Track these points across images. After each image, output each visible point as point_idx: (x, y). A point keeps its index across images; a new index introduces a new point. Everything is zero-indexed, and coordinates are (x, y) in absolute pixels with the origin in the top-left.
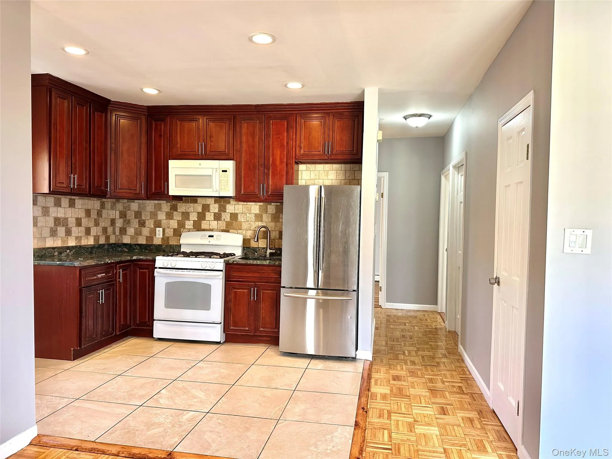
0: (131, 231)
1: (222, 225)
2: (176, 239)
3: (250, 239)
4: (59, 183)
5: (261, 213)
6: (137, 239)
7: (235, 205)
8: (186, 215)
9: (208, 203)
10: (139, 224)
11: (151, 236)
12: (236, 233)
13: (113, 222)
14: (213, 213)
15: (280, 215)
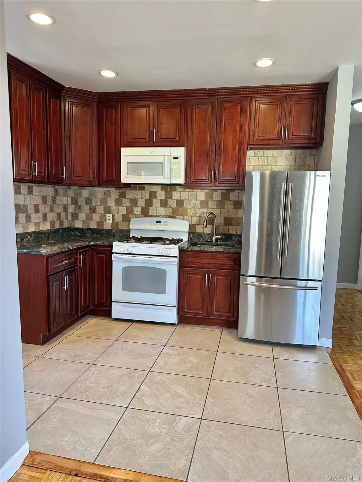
0: (82, 216)
1: (169, 211)
2: (125, 224)
3: (196, 225)
4: (21, 170)
5: (206, 200)
6: (88, 224)
7: (181, 192)
8: (134, 202)
9: (155, 190)
10: (90, 210)
11: (101, 221)
12: (181, 219)
13: (65, 207)
14: (160, 200)
15: (226, 201)
